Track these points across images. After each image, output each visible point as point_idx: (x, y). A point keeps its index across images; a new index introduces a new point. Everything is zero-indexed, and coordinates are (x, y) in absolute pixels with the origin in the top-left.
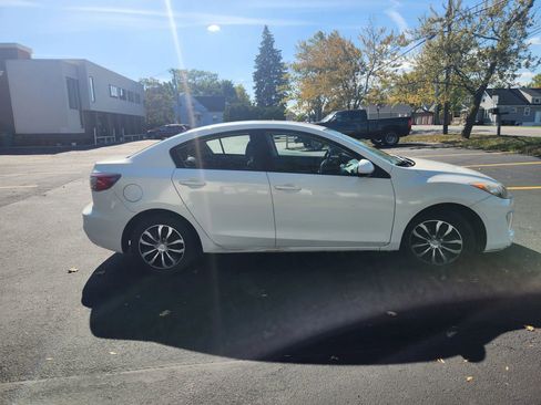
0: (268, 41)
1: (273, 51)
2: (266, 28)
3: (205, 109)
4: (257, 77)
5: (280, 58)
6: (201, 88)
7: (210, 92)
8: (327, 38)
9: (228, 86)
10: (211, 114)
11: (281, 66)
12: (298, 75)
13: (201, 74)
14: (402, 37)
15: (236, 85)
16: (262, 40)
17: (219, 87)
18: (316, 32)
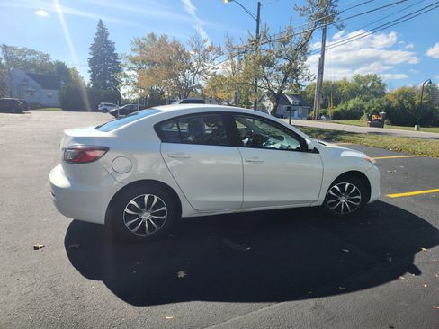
0: (102, 34)
1: (107, 42)
2: (101, 22)
3: (39, 86)
4: (92, 62)
5: (114, 49)
6: (33, 66)
7: (42, 70)
8: (158, 39)
9: (61, 67)
10: (44, 91)
11: (115, 56)
12: (134, 65)
13: (33, 52)
14: (220, 48)
15: (70, 67)
16: (97, 31)
17: (53, 66)
18: (150, 33)
